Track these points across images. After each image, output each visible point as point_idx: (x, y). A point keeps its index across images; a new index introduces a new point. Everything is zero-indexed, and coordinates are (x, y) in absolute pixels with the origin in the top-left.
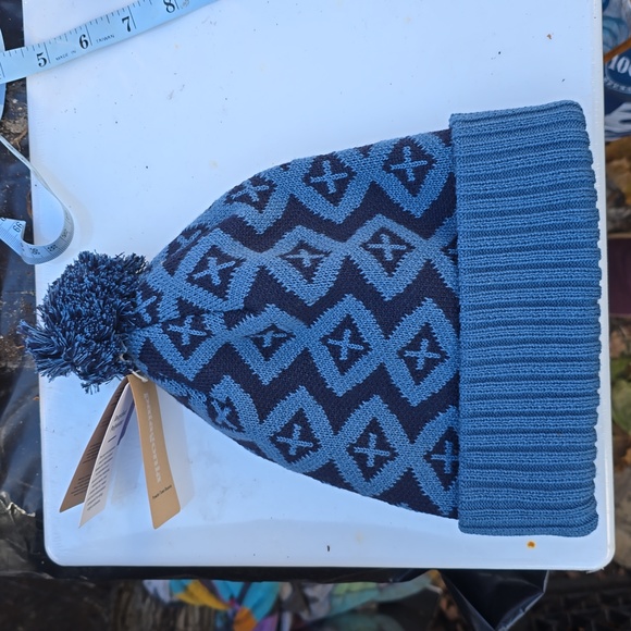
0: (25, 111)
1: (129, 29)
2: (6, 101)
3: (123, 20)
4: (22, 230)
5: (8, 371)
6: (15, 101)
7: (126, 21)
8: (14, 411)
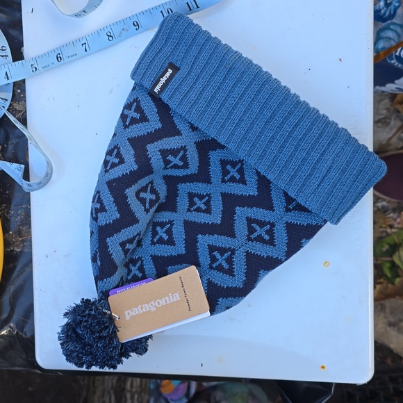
0: (25, 97)
1: (86, 51)
2: (14, 90)
4: (23, 170)
5: (15, 252)
6: (19, 91)
7: (84, 46)
8: (18, 276)
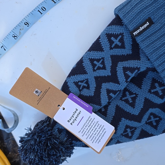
1: (5, 50)
3: (1, 47)
4: (1, 122)
5: (16, 161)
7: (3, 47)
